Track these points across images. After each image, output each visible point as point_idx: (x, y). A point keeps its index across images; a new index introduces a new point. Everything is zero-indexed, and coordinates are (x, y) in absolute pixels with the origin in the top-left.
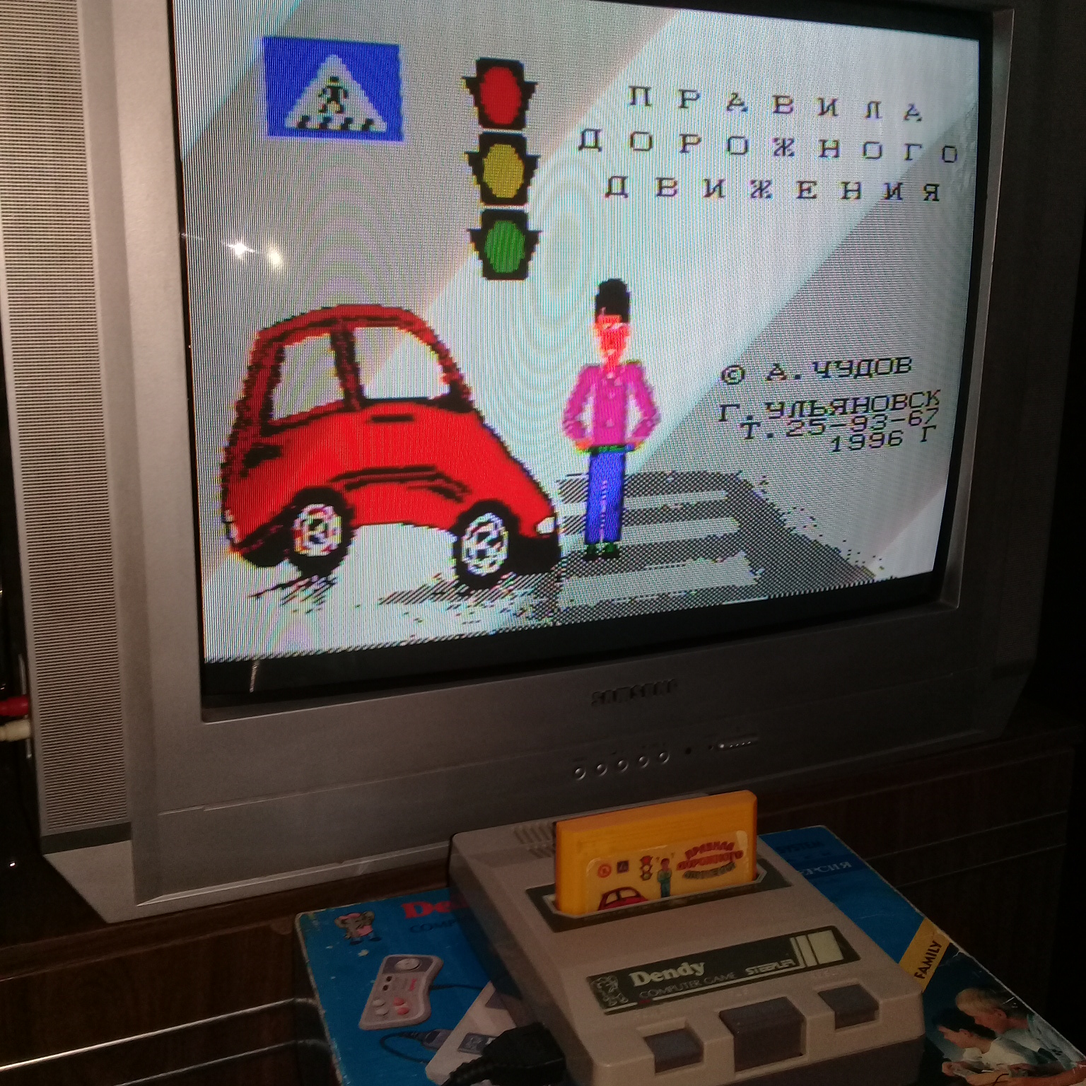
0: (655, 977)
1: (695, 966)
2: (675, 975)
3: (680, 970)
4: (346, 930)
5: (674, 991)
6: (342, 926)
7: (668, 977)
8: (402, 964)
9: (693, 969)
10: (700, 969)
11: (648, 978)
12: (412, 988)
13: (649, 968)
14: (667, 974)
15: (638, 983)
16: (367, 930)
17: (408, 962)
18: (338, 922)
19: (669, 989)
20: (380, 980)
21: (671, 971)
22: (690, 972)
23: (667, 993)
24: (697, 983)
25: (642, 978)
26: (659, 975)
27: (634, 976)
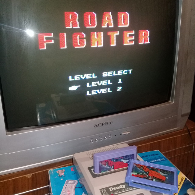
0: (114, 189)
1: (123, 186)
2: (119, 188)
3: (120, 187)
4: (59, 174)
5: (118, 192)
6: (58, 173)
7: (117, 189)
8: (69, 182)
9: (123, 187)
10: (124, 186)
11: (113, 189)
12: (71, 188)
13: (113, 187)
14: (117, 188)
15: (111, 190)
16: (63, 174)
17: (71, 182)
18: (57, 172)
19: (117, 191)
20: (65, 185)
21: (118, 187)
22: (122, 187)
23: (117, 193)
24: (123, 190)
25: (112, 189)
26: (115, 188)
27: (110, 188)
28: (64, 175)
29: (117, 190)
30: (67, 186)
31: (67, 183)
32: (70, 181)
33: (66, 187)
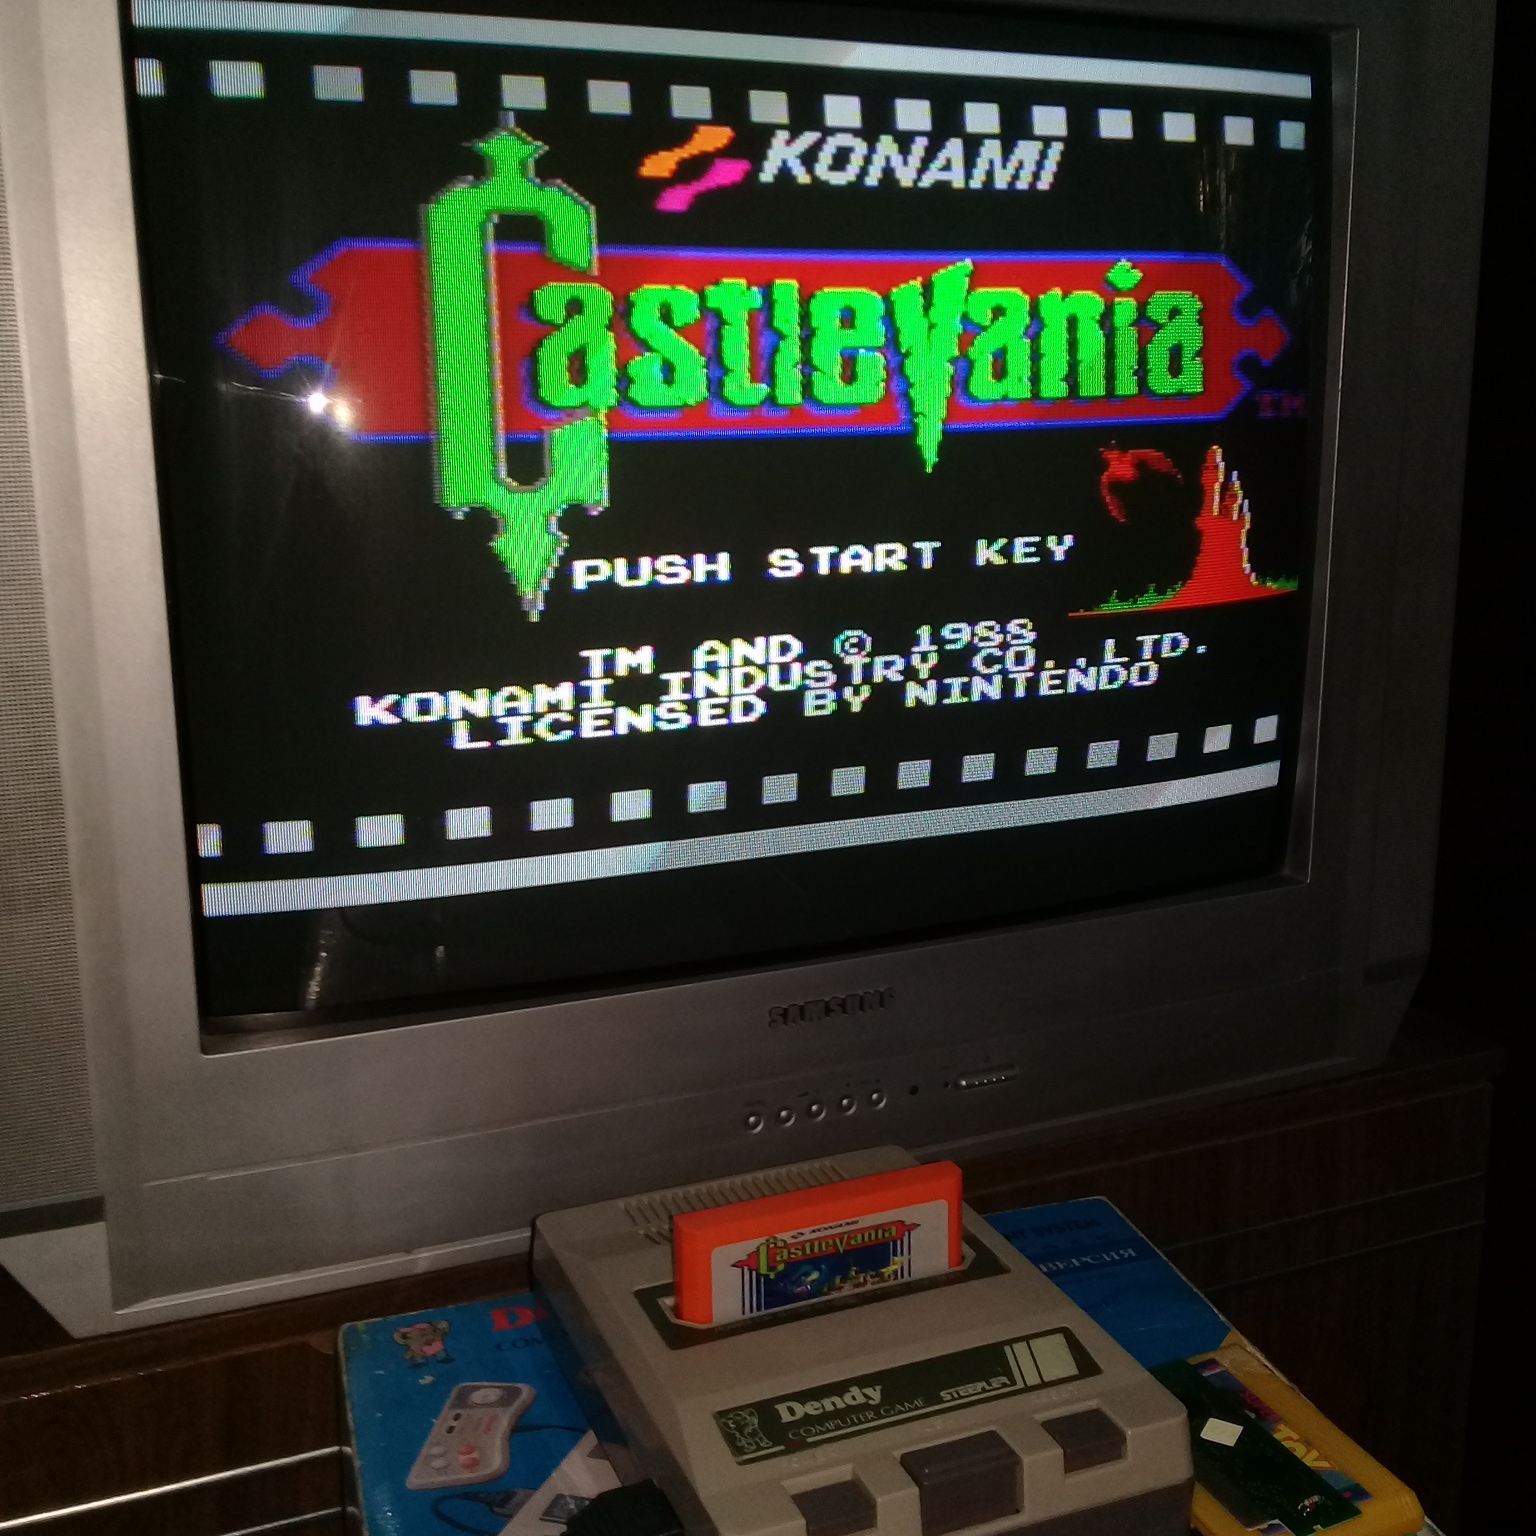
0: (811, 1408)
1: (869, 1391)
2: (840, 1405)
3: (848, 1398)
4: (408, 1348)
5: (838, 1428)
6: (402, 1342)
7: (829, 1408)
8: (477, 1397)
9: (865, 1395)
10: (875, 1394)
11: (801, 1410)
12: (488, 1429)
13: (803, 1397)
14: (827, 1405)
17: (486, 1393)
19: (830, 1425)
20: (445, 1418)
21: (836, 1399)
22: (861, 1400)
23: (828, 1431)
24: (871, 1415)
25: (792, 1411)
26: (817, 1404)
27: (782, 1408)
28: (442, 1356)
29: (825, 1417)
30: (457, 1417)
31: (462, 1400)
32: (479, 1388)
33: (454, 1423)
